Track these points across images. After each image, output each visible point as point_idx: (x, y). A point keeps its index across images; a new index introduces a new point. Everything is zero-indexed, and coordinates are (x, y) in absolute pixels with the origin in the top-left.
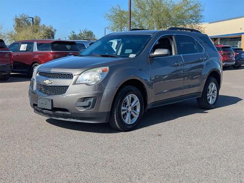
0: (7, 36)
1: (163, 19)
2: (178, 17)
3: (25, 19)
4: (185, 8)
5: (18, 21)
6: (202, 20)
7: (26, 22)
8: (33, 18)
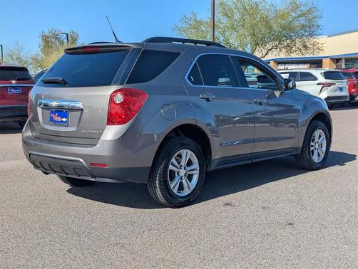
0: (30, 61)
1: (260, 31)
2: (284, 28)
3: (56, 37)
4: (294, 14)
5: (46, 39)
6: (320, 31)
7: (57, 41)
8: (67, 35)
